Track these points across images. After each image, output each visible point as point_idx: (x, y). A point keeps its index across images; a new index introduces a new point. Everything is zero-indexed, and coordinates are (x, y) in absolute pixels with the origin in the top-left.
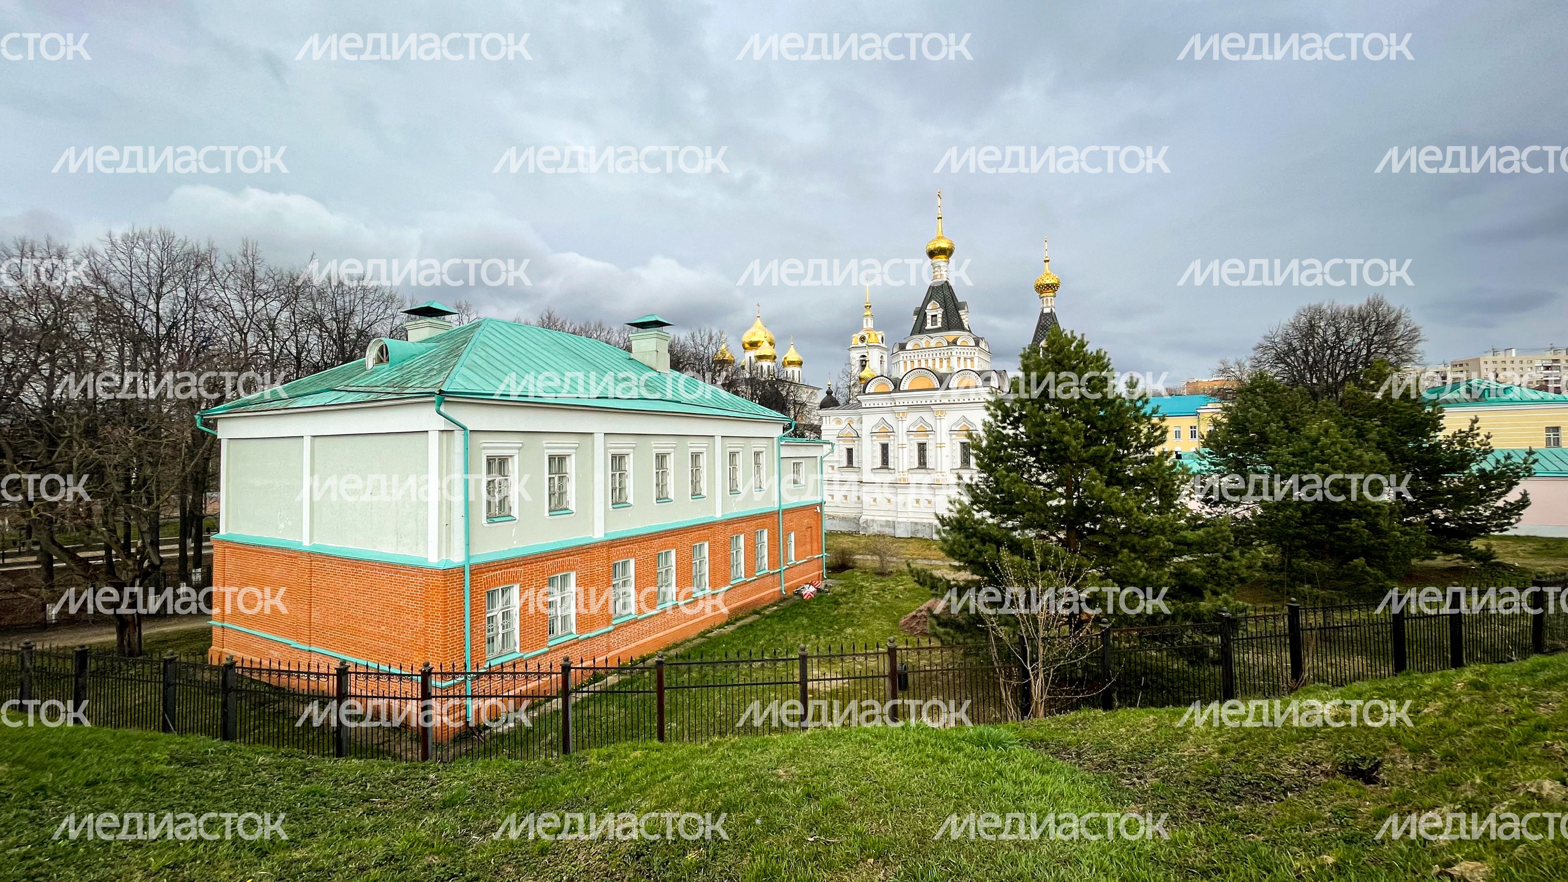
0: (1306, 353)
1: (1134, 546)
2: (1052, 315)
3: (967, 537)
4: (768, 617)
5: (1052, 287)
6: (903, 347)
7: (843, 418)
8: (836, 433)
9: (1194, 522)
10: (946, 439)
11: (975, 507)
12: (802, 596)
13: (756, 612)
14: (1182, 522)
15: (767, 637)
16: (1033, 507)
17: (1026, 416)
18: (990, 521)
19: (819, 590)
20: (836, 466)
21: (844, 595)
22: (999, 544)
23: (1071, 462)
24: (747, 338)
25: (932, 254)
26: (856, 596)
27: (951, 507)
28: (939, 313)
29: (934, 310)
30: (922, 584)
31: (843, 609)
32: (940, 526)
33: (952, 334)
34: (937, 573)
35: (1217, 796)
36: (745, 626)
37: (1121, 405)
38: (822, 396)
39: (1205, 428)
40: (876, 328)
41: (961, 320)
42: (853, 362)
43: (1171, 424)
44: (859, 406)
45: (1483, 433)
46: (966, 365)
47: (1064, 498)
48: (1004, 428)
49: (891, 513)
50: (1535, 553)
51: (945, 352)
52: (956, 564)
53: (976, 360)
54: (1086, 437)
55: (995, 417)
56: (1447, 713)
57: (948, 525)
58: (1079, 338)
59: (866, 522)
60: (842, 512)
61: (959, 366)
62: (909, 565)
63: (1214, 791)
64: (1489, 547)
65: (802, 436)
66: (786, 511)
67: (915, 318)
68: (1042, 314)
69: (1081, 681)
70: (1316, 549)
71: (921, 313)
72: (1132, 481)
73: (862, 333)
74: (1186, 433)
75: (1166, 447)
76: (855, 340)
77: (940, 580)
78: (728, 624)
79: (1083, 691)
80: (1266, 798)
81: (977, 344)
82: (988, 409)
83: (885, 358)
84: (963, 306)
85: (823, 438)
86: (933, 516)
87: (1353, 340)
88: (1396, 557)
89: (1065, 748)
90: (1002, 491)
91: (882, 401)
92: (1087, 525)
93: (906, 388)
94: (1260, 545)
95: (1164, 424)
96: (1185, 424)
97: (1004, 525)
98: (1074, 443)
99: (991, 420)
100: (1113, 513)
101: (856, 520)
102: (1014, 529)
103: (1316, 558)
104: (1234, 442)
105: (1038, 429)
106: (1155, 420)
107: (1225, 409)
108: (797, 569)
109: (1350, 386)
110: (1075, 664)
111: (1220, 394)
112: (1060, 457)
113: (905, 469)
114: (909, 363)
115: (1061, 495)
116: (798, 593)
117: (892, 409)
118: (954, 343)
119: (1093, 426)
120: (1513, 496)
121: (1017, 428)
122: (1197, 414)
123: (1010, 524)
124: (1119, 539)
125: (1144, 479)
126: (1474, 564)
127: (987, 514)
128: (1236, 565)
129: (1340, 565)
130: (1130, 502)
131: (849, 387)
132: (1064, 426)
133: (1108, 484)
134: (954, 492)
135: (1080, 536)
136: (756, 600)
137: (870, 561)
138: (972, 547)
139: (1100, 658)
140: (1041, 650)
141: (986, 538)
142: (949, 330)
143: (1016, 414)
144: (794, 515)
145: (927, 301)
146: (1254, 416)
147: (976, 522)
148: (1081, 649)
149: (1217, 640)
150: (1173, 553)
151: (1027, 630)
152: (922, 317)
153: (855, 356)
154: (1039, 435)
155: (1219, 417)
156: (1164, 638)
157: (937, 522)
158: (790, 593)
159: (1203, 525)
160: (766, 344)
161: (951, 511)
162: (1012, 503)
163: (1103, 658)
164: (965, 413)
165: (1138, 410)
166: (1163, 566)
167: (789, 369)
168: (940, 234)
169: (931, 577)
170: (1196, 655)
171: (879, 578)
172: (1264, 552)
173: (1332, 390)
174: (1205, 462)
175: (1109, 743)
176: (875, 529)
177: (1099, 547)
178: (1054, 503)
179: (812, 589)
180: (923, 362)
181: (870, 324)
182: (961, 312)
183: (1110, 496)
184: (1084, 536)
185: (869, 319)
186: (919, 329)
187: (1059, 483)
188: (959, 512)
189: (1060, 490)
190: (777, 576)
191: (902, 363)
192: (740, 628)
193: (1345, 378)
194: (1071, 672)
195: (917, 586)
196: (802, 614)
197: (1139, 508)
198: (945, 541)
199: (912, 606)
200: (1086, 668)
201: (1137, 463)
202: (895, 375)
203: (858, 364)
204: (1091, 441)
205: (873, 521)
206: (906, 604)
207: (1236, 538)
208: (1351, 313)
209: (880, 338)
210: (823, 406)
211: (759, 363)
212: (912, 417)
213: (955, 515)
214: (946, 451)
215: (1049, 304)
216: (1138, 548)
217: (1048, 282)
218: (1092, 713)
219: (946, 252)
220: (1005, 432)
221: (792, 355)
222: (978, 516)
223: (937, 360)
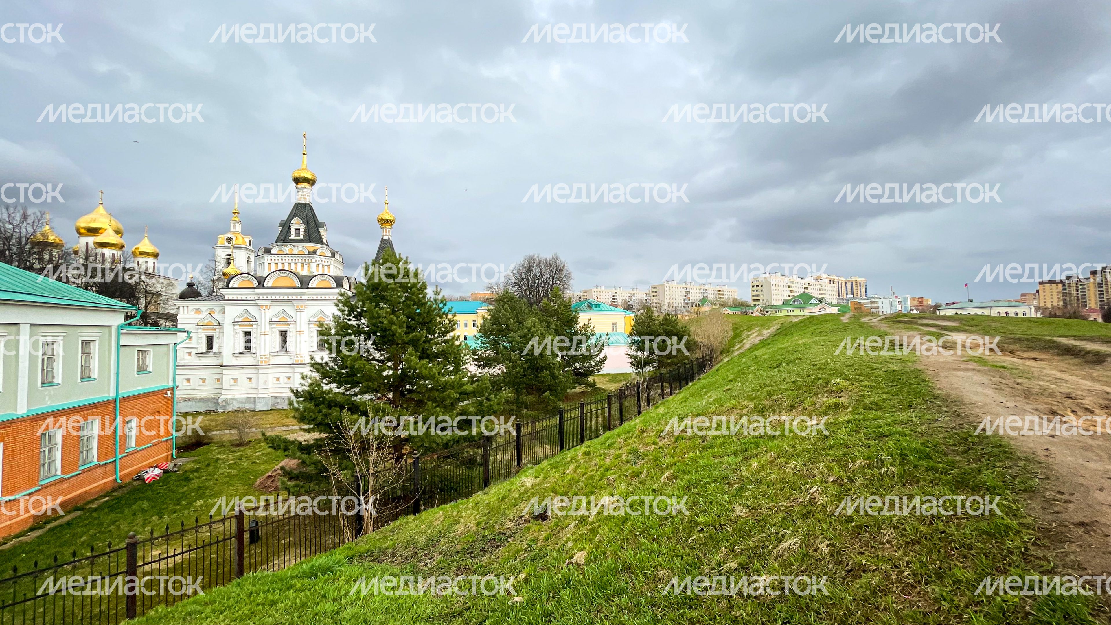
0: (528, 281)
1: (435, 398)
2: (389, 240)
3: (316, 405)
4: (95, 510)
5: (390, 222)
6: (268, 251)
7: (203, 309)
8: (196, 321)
9: (472, 379)
10: (305, 327)
11: (324, 381)
12: (144, 480)
13: (77, 509)
14: (466, 379)
15: (92, 532)
16: (369, 378)
17: (366, 311)
18: (337, 390)
19: (165, 471)
20: (194, 351)
21: (197, 470)
22: (342, 407)
23: (398, 344)
24: (84, 222)
25: (297, 180)
26: (210, 469)
27: (303, 382)
28: (302, 227)
29: (297, 224)
30: (276, 448)
31: (195, 483)
32: (293, 398)
33: (313, 246)
34: (291, 437)
35: (473, 555)
36: (61, 526)
37: (431, 307)
38: (181, 287)
39: (480, 322)
40: (244, 232)
41: (320, 236)
42: (218, 259)
43: (460, 318)
44: (222, 298)
45: (592, 325)
46: (323, 271)
47: (392, 369)
48: (350, 320)
49: (251, 391)
50: (610, 381)
51: (307, 259)
52: (306, 427)
53: (332, 267)
54: (407, 327)
55: (343, 311)
56: (575, 471)
57: (301, 397)
58: (405, 259)
59: (226, 400)
60: (196, 394)
61: (318, 271)
62: (264, 434)
63: (472, 553)
64: (594, 380)
65: (156, 324)
66: (124, 399)
67: (280, 229)
68: (383, 240)
69: (399, 498)
70: (530, 389)
71: (286, 226)
72: (436, 356)
73: (229, 235)
74: (470, 324)
75: (456, 333)
76: (222, 240)
77: (293, 442)
78: (32, 529)
79: (400, 505)
80: (498, 547)
81: (333, 256)
82: (337, 305)
83: (252, 258)
84: (322, 225)
85: (179, 326)
86: (289, 390)
87: (546, 276)
88: (561, 390)
89: (384, 552)
90: (347, 367)
91: (247, 295)
92: (408, 387)
93: (270, 285)
94: (505, 390)
95: (455, 319)
96: (470, 318)
97: (348, 393)
98: (399, 331)
99: (340, 314)
100: (424, 378)
101: (215, 400)
102: (356, 395)
103: (529, 394)
104: (493, 330)
105: (374, 321)
106: (450, 316)
107: (489, 310)
108: (138, 455)
109: (545, 300)
110: (395, 488)
111: (488, 301)
112: (389, 340)
113: (267, 353)
114: (273, 265)
115: (390, 368)
116: (140, 479)
117: (255, 302)
118: (315, 253)
119: (413, 320)
120: (602, 356)
121: (359, 320)
122: (476, 313)
123: (352, 392)
124: (427, 395)
125: (443, 354)
126: (589, 389)
127: (334, 385)
128: (492, 403)
129: (540, 396)
130: (434, 370)
131: (213, 281)
132: (392, 319)
133: (421, 358)
134: (307, 370)
135: (402, 394)
136: (79, 495)
137: (229, 435)
138: (320, 412)
139: (412, 479)
140: (371, 483)
141: (333, 404)
142: (310, 242)
143: (359, 310)
144: (137, 401)
145: (291, 217)
146: (503, 315)
147: (323, 392)
148: (399, 476)
149: (481, 451)
150: (459, 400)
151: (361, 470)
152: (286, 229)
153: (221, 255)
154: (375, 325)
155: (486, 316)
156: (452, 456)
157: (292, 395)
158: (128, 480)
159: (477, 381)
160: (110, 231)
161: (303, 385)
162: (355, 375)
163: (414, 479)
164: (322, 308)
165: (440, 309)
166: (453, 409)
167: (142, 260)
168: (304, 166)
169: (285, 441)
170: (470, 463)
171: (236, 449)
172: (507, 394)
173: (538, 301)
174: (479, 342)
175: (414, 539)
176: (235, 406)
177: (415, 401)
178: (385, 374)
179: (157, 471)
180: (286, 265)
181: (238, 228)
182: (321, 230)
183: (421, 367)
184: (405, 395)
185: (237, 225)
186: (284, 237)
187: (389, 360)
188: (311, 385)
189: (389, 364)
190: (109, 468)
191: (266, 264)
192: (50, 530)
193: (544, 296)
194: (393, 493)
195: (272, 450)
196: (141, 499)
197: (439, 373)
198: (297, 410)
199: (268, 467)
200: (403, 488)
201: (439, 344)
202: (259, 274)
203: (223, 262)
204: (410, 329)
205: (233, 399)
206: (262, 468)
207: (493, 387)
208: (546, 262)
209: (247, 241)
210: (183, 296)
211: (100, 251)
212: (275, 310)
213: (307, 388)
214: (305, 337)
215: (387, 233)
216: (438, 399)
217: (387, 218)
218: (406, 520)
219: (311, 182)
220: (350, 323)
221: (145, 246)
222: (326, 388)
223: (299, 265)
